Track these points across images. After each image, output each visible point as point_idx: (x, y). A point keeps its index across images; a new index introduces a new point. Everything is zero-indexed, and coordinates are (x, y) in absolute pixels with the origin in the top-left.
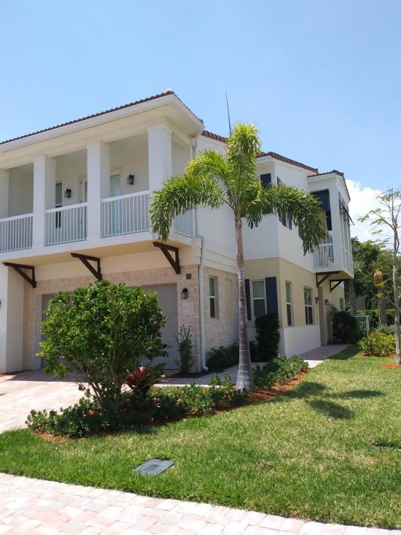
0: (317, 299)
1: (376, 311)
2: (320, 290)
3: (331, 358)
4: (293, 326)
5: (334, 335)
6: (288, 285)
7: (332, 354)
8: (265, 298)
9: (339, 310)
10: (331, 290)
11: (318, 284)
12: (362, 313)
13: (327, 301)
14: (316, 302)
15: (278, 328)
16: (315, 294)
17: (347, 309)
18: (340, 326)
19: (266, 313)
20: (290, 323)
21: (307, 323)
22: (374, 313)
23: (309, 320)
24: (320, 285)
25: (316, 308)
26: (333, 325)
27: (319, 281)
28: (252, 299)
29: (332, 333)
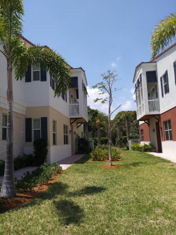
0: (70, 131)
1: (97, 138)
2: (72, 127)
3: (75, 163)
4: (57, 145)
5: (78, 150)
6: (54, 122)
7: (76, 160)
8: (40, 129)
9: (81, 137)
10: (78, 127)
11: (71, 124)
12: (91, 139)
13: (75, 133)
14: (70, 133)
15: (47, 146)
16: (69, 128)
17: (85, 137)
18: (81, 145)
19: (41, 138)
20: (54, 143)
21: (64, 144)
22: (96, 139)
23: (66, 142)
24: (72, 125)
25: (69, 136)
26: (78, 145)
27: (71, 122)
28: (33, 129)
29: (77, 148)
